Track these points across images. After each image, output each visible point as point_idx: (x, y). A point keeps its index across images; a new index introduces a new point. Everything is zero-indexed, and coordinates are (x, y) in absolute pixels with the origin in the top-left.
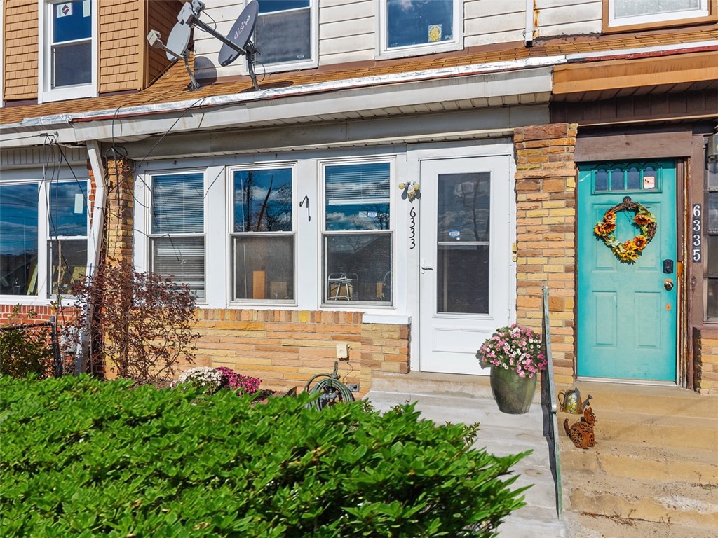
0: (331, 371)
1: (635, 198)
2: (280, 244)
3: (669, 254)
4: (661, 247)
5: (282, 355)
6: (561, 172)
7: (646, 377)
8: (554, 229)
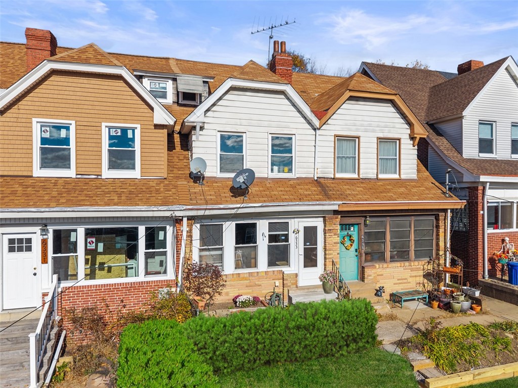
0: (273, 291)
1: (350, 233)
2: (253, 249)
3: (357, 248)
4: (355, 246)
5: (255, 287)
6: (336, 228)
7: (352, 279)
8: (335, 243)
